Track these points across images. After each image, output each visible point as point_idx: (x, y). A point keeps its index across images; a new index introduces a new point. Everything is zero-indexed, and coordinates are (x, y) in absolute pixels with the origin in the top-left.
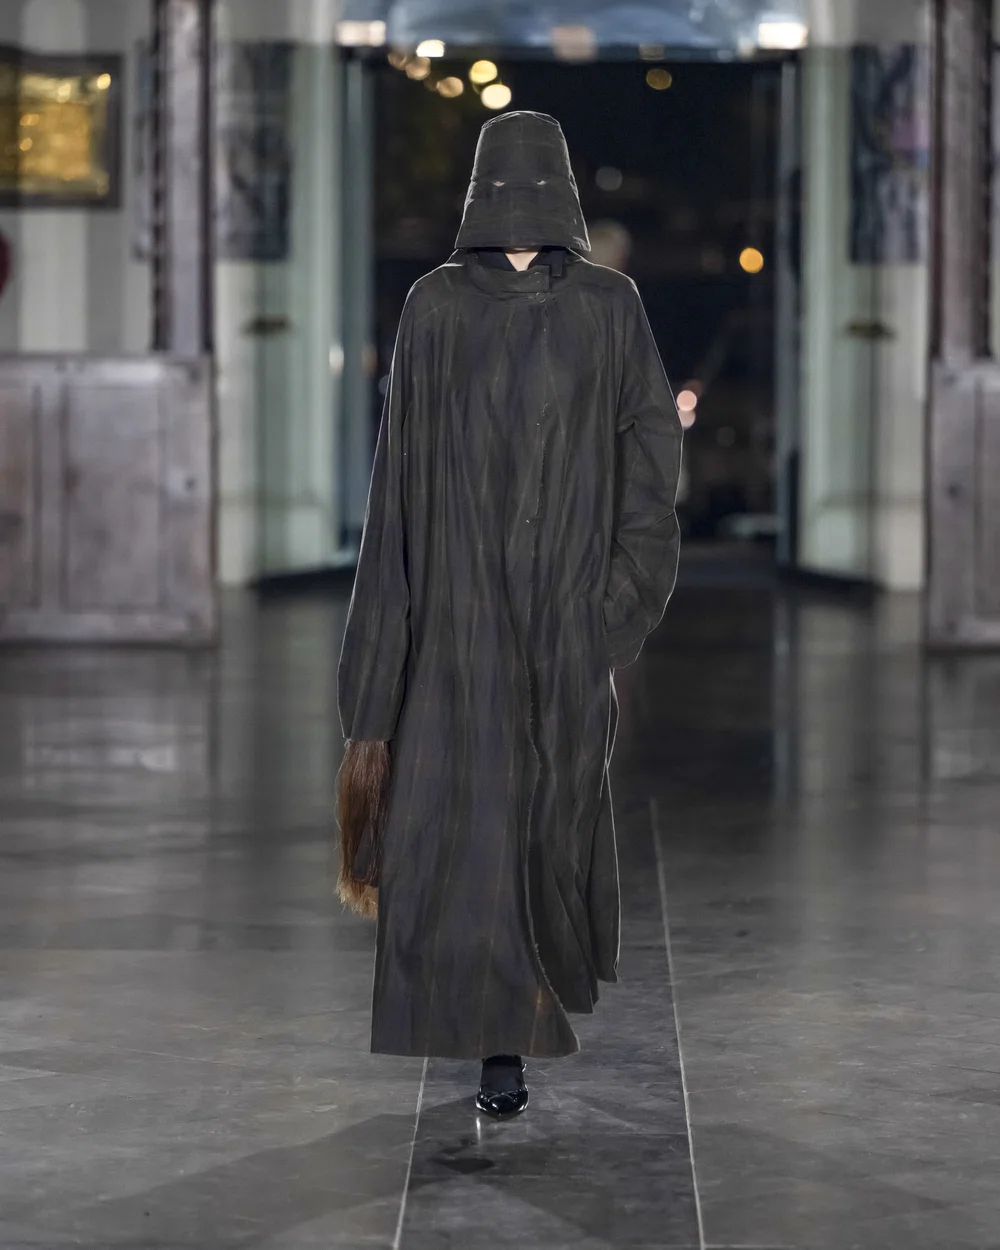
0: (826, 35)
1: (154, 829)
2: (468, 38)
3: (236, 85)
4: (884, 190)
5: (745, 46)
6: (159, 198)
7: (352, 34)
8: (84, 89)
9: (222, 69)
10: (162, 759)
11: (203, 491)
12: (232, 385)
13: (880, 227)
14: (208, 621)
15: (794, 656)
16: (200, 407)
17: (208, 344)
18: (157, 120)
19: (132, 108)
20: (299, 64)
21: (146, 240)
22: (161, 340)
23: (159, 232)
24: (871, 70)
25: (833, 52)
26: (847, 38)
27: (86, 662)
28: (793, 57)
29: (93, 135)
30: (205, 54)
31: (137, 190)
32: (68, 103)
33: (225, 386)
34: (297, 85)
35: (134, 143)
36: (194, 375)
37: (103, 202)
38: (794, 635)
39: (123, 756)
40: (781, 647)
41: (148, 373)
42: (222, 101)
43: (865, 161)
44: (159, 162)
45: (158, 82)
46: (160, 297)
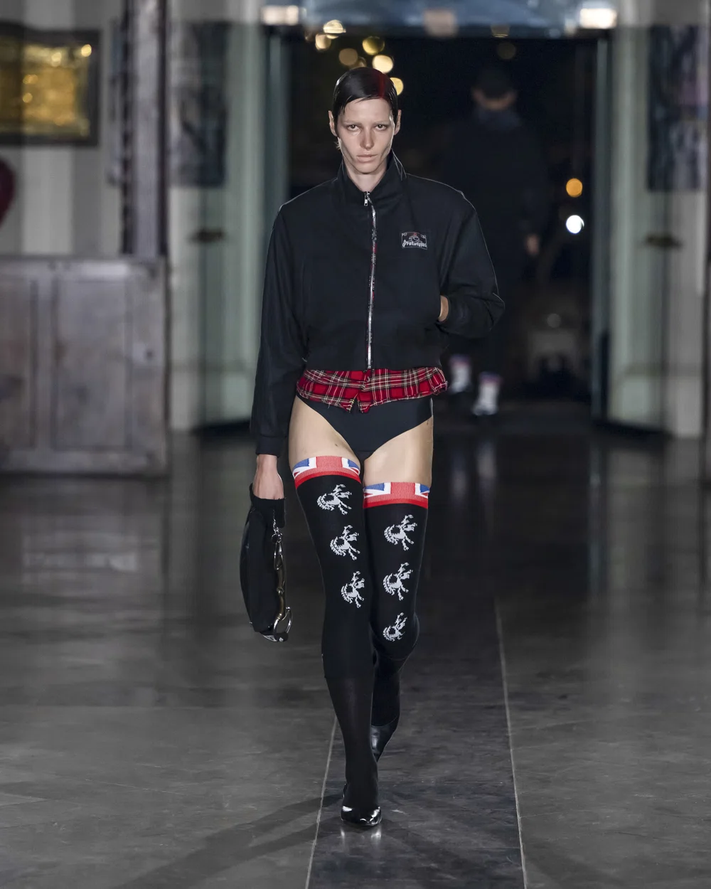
0: (630, 18)
1: (121, 615)
2: (361, 19)
3: (186, 54)
4: (674, 136)
5: (570, 26)
6: (127, 139)
7: (273, 16)
8: (71, 57)
9: (176, 41)
10: (127, 563)
11: (159, 360)
12: (181, 281)
13: (671, 164)
14: (162, 458)
15: (604, 488)
16: (157, 297)
17: (163, 249)
18: (126, 80)
19: (107, 70)
20: (233, 38)
21: (117, 170)
22: (128, 246)
23: (127, 164)
24: (665, 44)
25: (636, 31)
26: (647, 21)
27: (70, 488)
28: (606, 34)
29: (78, 91)
30: (162, 31)
31: (110, 133)
32: (59, 67)
33: (176, 280)
34: (232, 53)
35: (108, 97)
36: (153, 273)
37: (85, 141)
38: (604, 471)
39: (97, 560)
40: (595, 480)
41: (118, 271)
42: (175, 66)
43: (660, 113)
44: (127, 111)
45: (127, 51)
46: (128, 213)
